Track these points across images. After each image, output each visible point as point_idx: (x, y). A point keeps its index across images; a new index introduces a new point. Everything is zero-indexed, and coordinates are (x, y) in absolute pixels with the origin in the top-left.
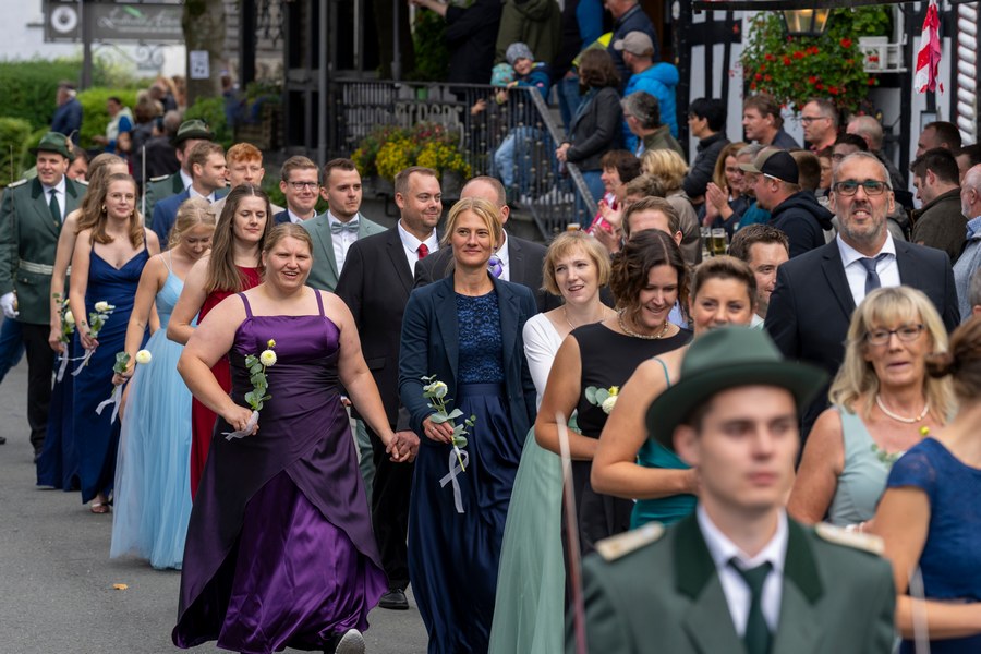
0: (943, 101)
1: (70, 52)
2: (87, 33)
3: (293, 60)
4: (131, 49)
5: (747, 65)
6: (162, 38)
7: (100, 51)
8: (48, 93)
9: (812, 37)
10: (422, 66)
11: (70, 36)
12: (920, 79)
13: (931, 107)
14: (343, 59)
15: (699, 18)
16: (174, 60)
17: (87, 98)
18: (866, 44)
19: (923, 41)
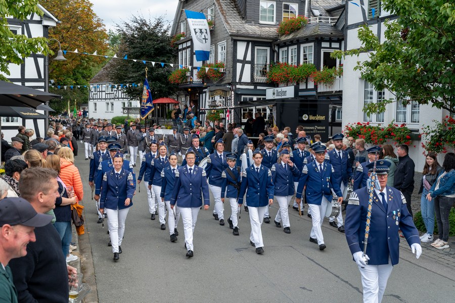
0: (230, 121)
1: (126, 115)
2: (128, 113)
3: (153, 116)
4: (133, 115)
5: (207, 117)
6: (137, 114)
7: (130, 115)
8: (124, 120)
9: (214, 114)
10: (168, 117)
11: (126, 113)
12: (227, 119)
13: (228, 122)
14: (159, 116)
15: (201, 111)
16: (139, 116)
17: (128, 121)
18: (220, 114)
19: (227, 114)
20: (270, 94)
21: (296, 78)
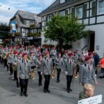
20: (29, 38)
21: (33, 36)
